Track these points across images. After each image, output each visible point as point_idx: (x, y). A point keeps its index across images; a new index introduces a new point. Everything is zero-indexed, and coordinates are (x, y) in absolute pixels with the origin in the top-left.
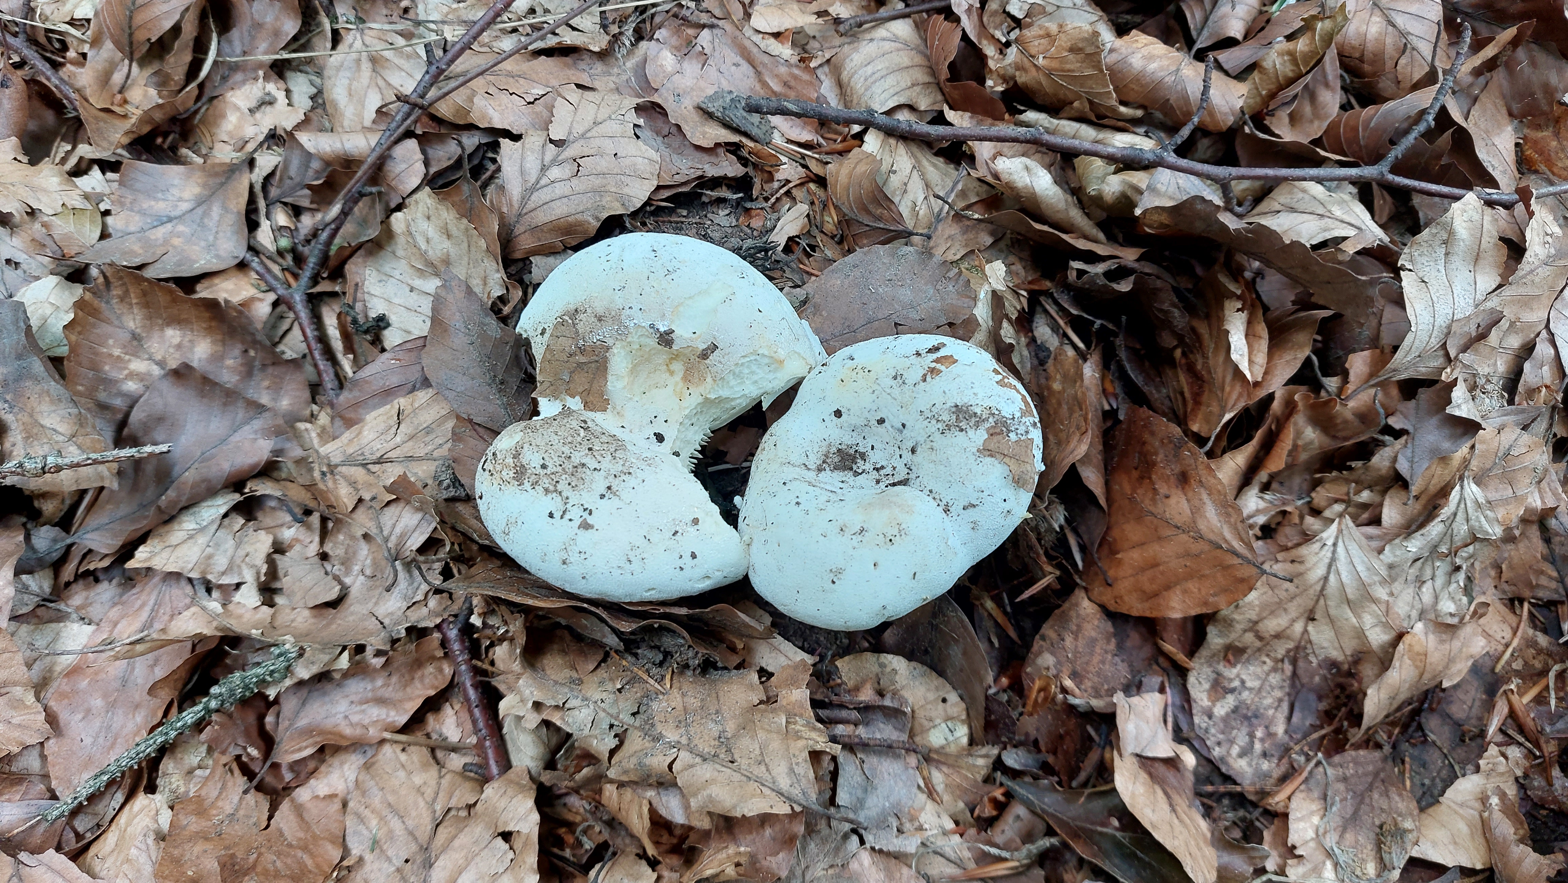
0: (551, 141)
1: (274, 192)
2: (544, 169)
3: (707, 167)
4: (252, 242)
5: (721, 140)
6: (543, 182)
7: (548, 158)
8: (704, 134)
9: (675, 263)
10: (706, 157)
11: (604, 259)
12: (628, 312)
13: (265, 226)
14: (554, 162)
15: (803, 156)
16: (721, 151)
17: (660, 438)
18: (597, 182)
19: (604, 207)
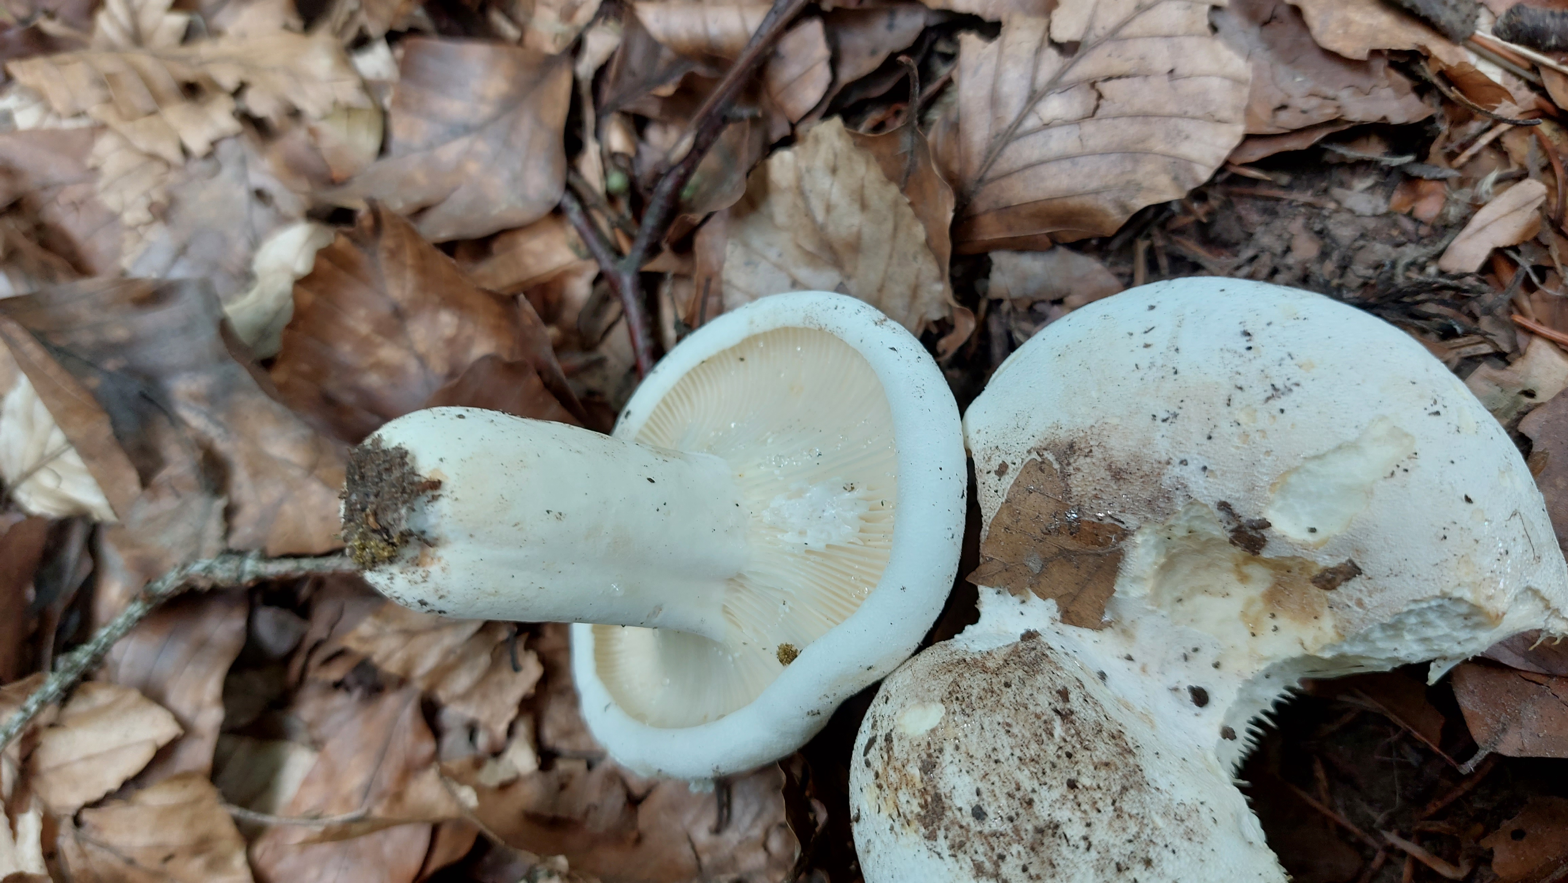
0: (1053, 43)
1: (608, 94)
2: (1034, 97)
3: (1345, 96)
4: (573, 179)
5: (1385, 42)
6: (1031, 122)
7: (1045, 74)
8: (1346, 23)
9: (1290, 369)
10: (1347, 76)
11: (1139, 339)
12: (1176, 470)
13: (592, 149)
14: (1055, 85)
15: (1535, 67)
16: (1380, 65)
17: (1200, 697)
18: (1129, 130)
19: (1139, 188)
